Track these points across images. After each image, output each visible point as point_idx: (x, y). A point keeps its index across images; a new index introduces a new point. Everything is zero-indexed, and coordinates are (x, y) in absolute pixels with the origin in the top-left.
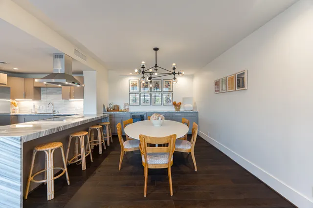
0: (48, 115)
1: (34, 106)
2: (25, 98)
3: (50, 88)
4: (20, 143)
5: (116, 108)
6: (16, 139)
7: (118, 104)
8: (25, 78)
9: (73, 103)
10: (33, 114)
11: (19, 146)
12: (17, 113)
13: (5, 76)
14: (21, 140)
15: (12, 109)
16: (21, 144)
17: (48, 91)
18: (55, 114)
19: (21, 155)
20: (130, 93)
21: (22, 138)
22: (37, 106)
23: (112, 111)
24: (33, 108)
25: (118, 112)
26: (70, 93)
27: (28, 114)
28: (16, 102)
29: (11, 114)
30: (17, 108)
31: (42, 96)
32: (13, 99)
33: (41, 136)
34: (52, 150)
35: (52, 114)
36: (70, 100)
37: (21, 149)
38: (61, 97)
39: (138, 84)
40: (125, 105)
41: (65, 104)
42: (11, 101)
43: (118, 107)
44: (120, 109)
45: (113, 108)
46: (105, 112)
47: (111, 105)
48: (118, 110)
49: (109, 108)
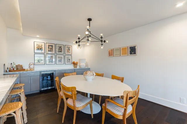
5: (19, 68)
20: (35, 53)
23: (15, 71)
25: (24, 72)
39: (43, 47)
43: (21, 66)
44: (26, 69)
45: (17, 68)
46: (6, 73)
47: (12, 64)
48: (24, 70)
49: (11, 68)
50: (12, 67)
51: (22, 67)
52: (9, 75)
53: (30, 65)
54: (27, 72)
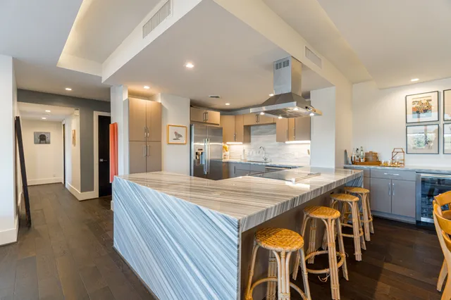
0: (259, 164)
1: (244, 150)
2: (235, 141)
3: (261, 127)
4: (237, 233)
5: (371, 158)
6: (231, 222)
7: (375, 151)
8: (236, 115)
9: (290, 147)
10: (242, 161)
11: (236, 240)
12: (228, 160)
13: (218, 114)
14: (238, 228)
15: (224, 154)
16: (238, 236)
17: (259, 130)
18: (268, 164)
19: (238, 259)
20: (408, 124)
21: (241, 222)
22: (247, 152)
23: (363, 164)
24: (242, 153)
25: (379, 168)
26: (288, 131)
27: (238, 161)
28: (227, 146)
29: (223, 161)
30: (228, 153)
31: (253, 138)
32: (225, 142)
33: (268, 219)
34: (286, 253)
35: (264, 164)
36: (287, 142)
37: (238, 246)
38: (275, 138)
39: (434, 104)
40: (394, 153)
41: (279, 149)
42: (223, 144)
43: (375, 155)
44: (383, 161)
45: (366, 159)
46: (347, 166)
47: (359, 151)
48: (379, 163)
49: (356, 158)
50: (358, 157)
51: (377, 158)
52: (350, 170)
53: (394, 154)
54: (383, 168)
